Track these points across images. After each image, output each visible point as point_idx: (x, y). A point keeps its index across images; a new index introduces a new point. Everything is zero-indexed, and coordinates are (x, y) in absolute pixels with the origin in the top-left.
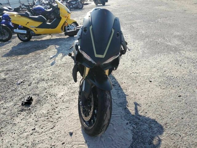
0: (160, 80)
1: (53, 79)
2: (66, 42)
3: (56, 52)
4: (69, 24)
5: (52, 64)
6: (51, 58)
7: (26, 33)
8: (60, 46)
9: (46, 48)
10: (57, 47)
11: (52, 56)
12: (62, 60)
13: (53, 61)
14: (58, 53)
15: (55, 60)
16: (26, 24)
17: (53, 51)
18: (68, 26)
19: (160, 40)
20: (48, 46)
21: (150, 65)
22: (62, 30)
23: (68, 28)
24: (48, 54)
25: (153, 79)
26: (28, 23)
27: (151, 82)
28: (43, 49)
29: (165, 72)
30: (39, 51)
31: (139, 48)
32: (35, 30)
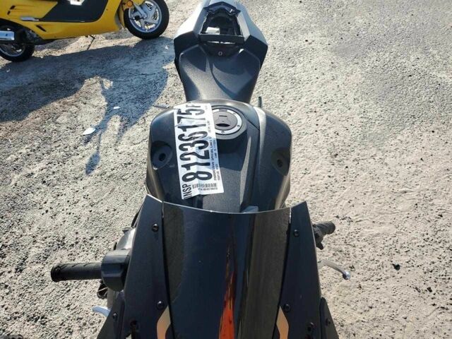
0: (428, 259)
1: (92, 238)
2: (133, 66)
3: (103, 111)
4: (135, 3)
5: (90, 167)
6: (88, 139)
7: (13, 39)
8: (115, 81)
9: (76, 90)
10: (108, 84)
11: (90, 131)
12: (120, 148)
13: (94, 151)
14: (109, 113)
15: (98, 149)
16: (9, 13)
17: (93, 106)
18: (136, 10)
19: (412, 59)
20: (82, 81)
21: (391, 179)
22: (119, 19)
23: (137, 14)
24: (79, 118)
25: (403, 251)
26: (13, 7)
27: (397, 267)
28: (66, 96)
29: (440, 221)
30: (56, 104)
31: (351, 97)
32: (39, 27)
